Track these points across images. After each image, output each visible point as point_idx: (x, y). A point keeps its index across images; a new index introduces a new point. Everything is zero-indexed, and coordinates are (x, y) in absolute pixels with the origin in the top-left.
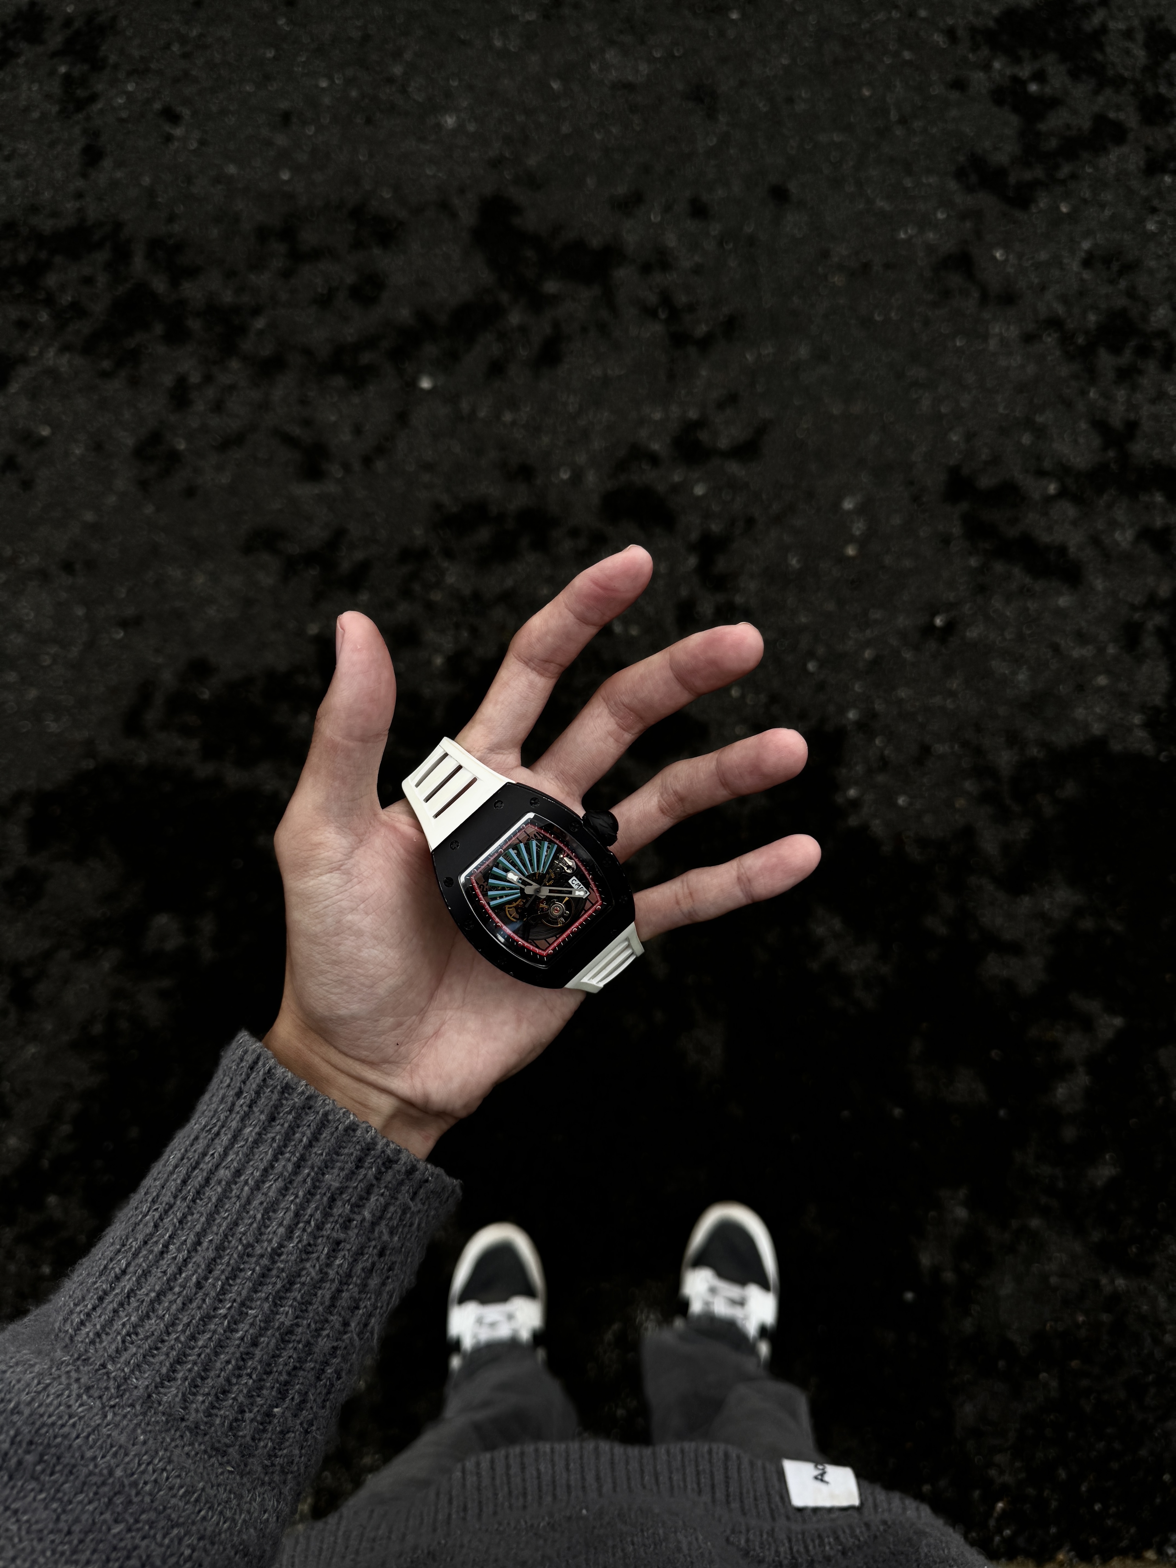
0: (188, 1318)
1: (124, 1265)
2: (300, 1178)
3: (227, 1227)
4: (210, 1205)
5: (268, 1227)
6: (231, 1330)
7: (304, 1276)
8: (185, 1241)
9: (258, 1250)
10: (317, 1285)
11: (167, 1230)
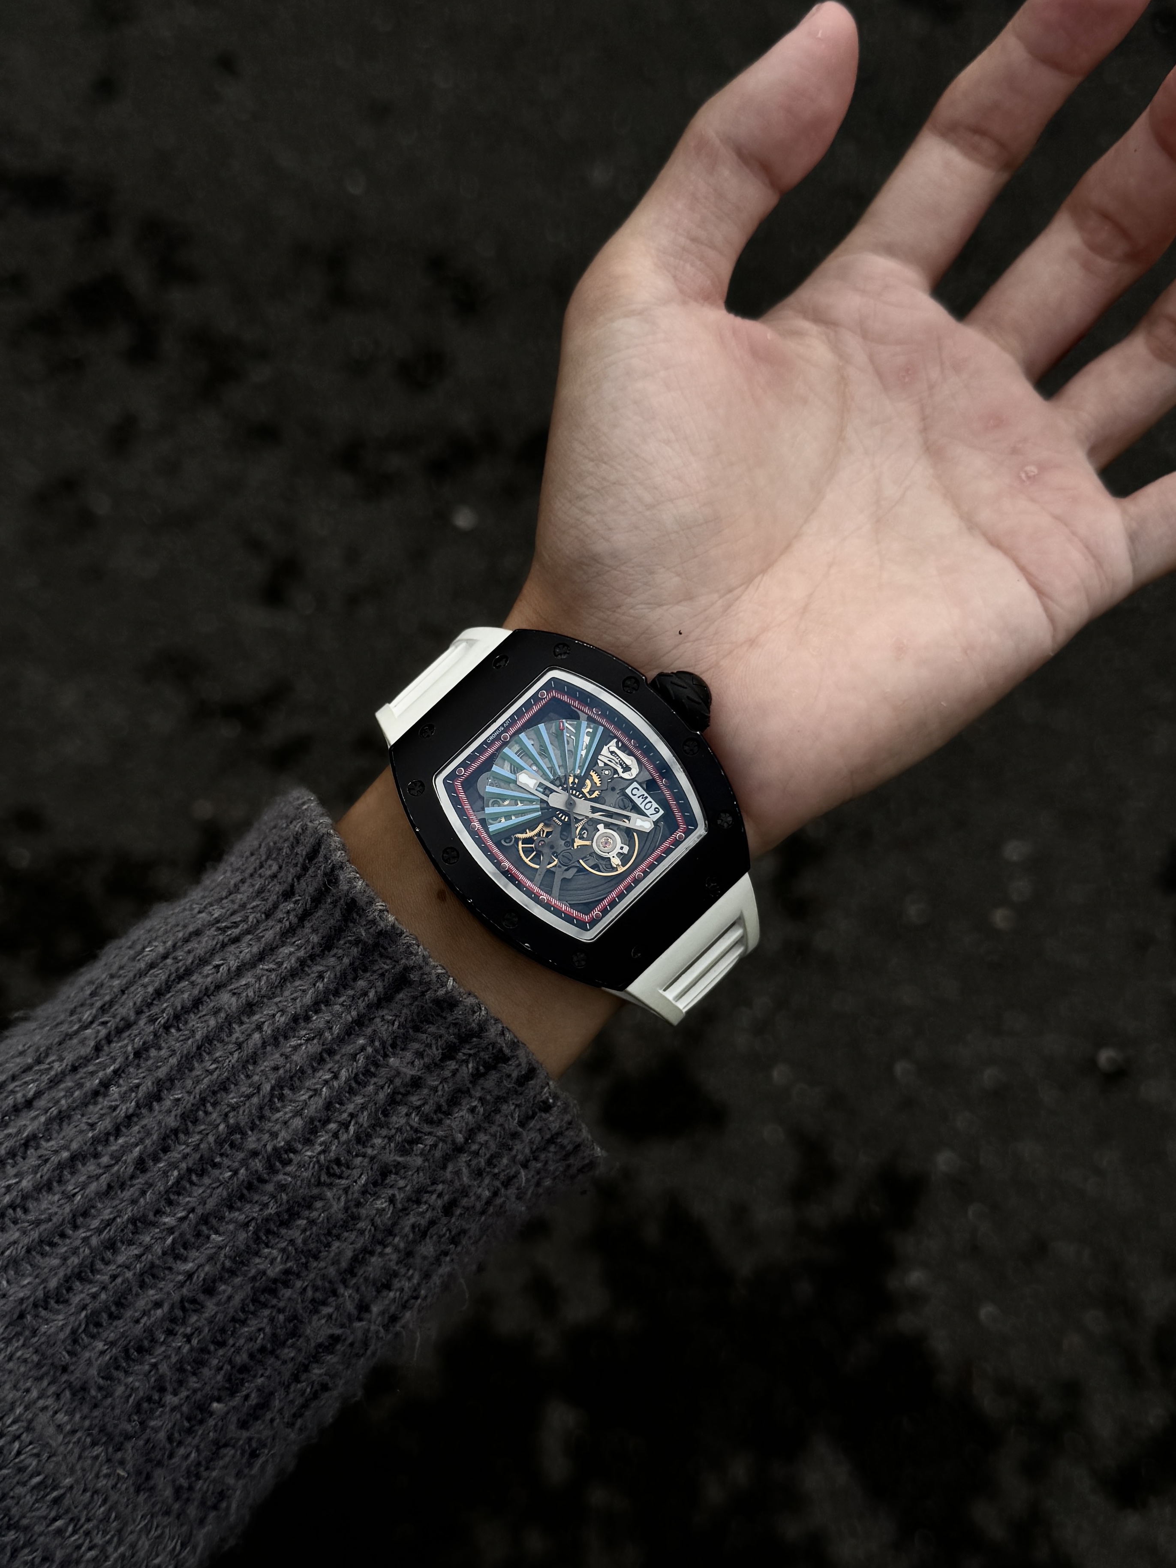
0: (111, 1213)
1: (31, 1093)
2: (349, 1049)
3: (209, 1086)
4: (190, 1042)
5: (277, 1110)
6: (174, 1254)
7: (316, 1210)
8: (137, 1086)
9: (252, 1142)
10: (334, 1231)
11: (114, 1060)
